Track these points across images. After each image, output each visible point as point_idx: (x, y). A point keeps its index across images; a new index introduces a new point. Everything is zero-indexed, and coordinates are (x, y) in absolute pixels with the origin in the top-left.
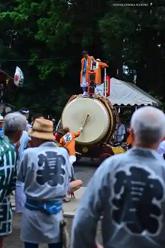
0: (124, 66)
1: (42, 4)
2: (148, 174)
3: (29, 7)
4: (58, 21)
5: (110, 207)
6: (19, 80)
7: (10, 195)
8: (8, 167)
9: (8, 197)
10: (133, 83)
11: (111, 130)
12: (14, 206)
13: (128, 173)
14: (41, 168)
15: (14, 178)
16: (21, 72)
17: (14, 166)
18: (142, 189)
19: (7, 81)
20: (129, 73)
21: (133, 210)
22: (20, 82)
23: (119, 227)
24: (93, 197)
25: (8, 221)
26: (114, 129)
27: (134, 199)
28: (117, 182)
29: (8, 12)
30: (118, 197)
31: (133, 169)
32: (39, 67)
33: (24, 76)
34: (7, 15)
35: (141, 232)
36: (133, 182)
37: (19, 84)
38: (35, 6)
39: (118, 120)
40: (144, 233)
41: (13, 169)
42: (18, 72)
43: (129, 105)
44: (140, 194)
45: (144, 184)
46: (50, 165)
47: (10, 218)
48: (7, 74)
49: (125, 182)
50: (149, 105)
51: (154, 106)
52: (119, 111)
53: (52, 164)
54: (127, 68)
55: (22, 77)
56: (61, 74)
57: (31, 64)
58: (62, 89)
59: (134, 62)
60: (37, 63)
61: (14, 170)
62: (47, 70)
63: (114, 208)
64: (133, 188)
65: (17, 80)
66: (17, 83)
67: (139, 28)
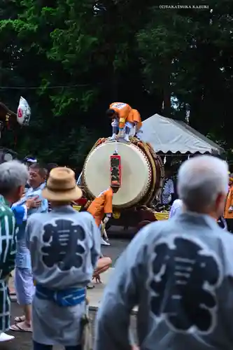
0: (172, 98)
1: (58, 9)
2: (199, 248)
3: (40, 14)
4: (79, 33)
5: (147, 292)
6: (24, 115)
7: (8, 276)
8: (4, 237)
9: (5, 279)
10: (185, 122)
11: (153, 187)
12: (13, 294)
13: (172, 246)
14: (48, 244)
15: (12, 253)
16: (27, 105)
17: (12, 237)
18: (189, 269)
19: (8, 117)
20: (179, 107)
21: (177, 297)
22: (26, 118)
23: (158, 320)
24: (123, 279)
25: (4, 314)
26: (157, 187)
27: (179, 282)
28: (156, 259)
29: (10, 21)
30: (158, 278)
31: (178, 241)
32: (53, 98)
33: (31, 111)
34: (8, 24)
35: (188, 327)
36: (178, 259)
37: (24, 122)
38: (47, 12)
39: (163, 173)
40: (192, 330)
41: (10, 241)
42: (23, 104)
43: (179, 152)
44: (187, 276)
45: (193, 262)
46: (60, 240)
47: (7, 310)
48: (7, 108)
49: (167, 257)
50: (207, 153)
51: (214, 154)
52: (165, 161)
53: (63, 238)
54: (176, 100)
55: (28, 112)
56: (83, 109)
57: (42, 93)
58: (84, 129)
59: (186, 92)
60: (50, 92)
61: (13, 242)
62: (64, 102)
63: (153, 294)
64: (178, 267)
65: (21, 116)
66: (21, 120)
67: (193, 45)
